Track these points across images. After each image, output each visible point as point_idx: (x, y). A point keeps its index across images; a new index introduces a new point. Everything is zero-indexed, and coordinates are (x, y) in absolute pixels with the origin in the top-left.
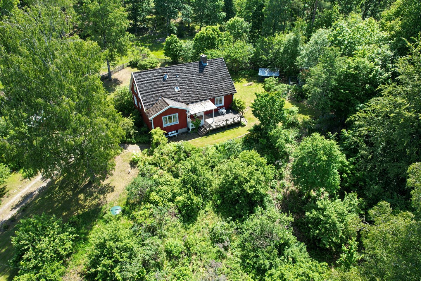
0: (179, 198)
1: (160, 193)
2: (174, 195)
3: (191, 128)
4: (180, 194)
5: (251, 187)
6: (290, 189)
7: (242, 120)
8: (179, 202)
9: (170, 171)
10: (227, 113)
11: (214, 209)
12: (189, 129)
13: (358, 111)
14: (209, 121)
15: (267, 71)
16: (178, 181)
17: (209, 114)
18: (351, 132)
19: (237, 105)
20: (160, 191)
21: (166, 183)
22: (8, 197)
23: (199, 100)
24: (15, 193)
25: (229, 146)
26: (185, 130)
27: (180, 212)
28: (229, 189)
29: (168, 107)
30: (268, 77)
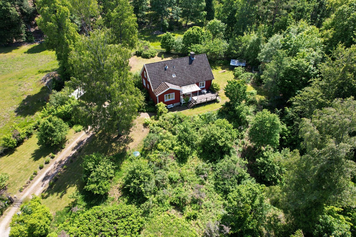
0: (176, 148)
1: (164, 144)
2: (173, 146)
3: (182, 102)
4: (177, 145)
5: (222, 142)
6: (248, 145)
7: (218, 98)
8: (176, 150)
9: (170, 130)
10: (207, 93)
11: (198, 155)
12: (181, 103)
13: (296, 95)
14: (195, 98)
15: (236, 61)
16: (175, 137)
17: (195, 93)
18: (291, 109)
19: (214, 87)
20: (164, 142)
21: (168, 138)
22: (68, 143)
23: (189, 83)
24: (72, 141)
25: (208, 116)
26: (178, 104)
27: (176, 156)
28: (208, 143)
29: (168, 89)
30: (237, 67)
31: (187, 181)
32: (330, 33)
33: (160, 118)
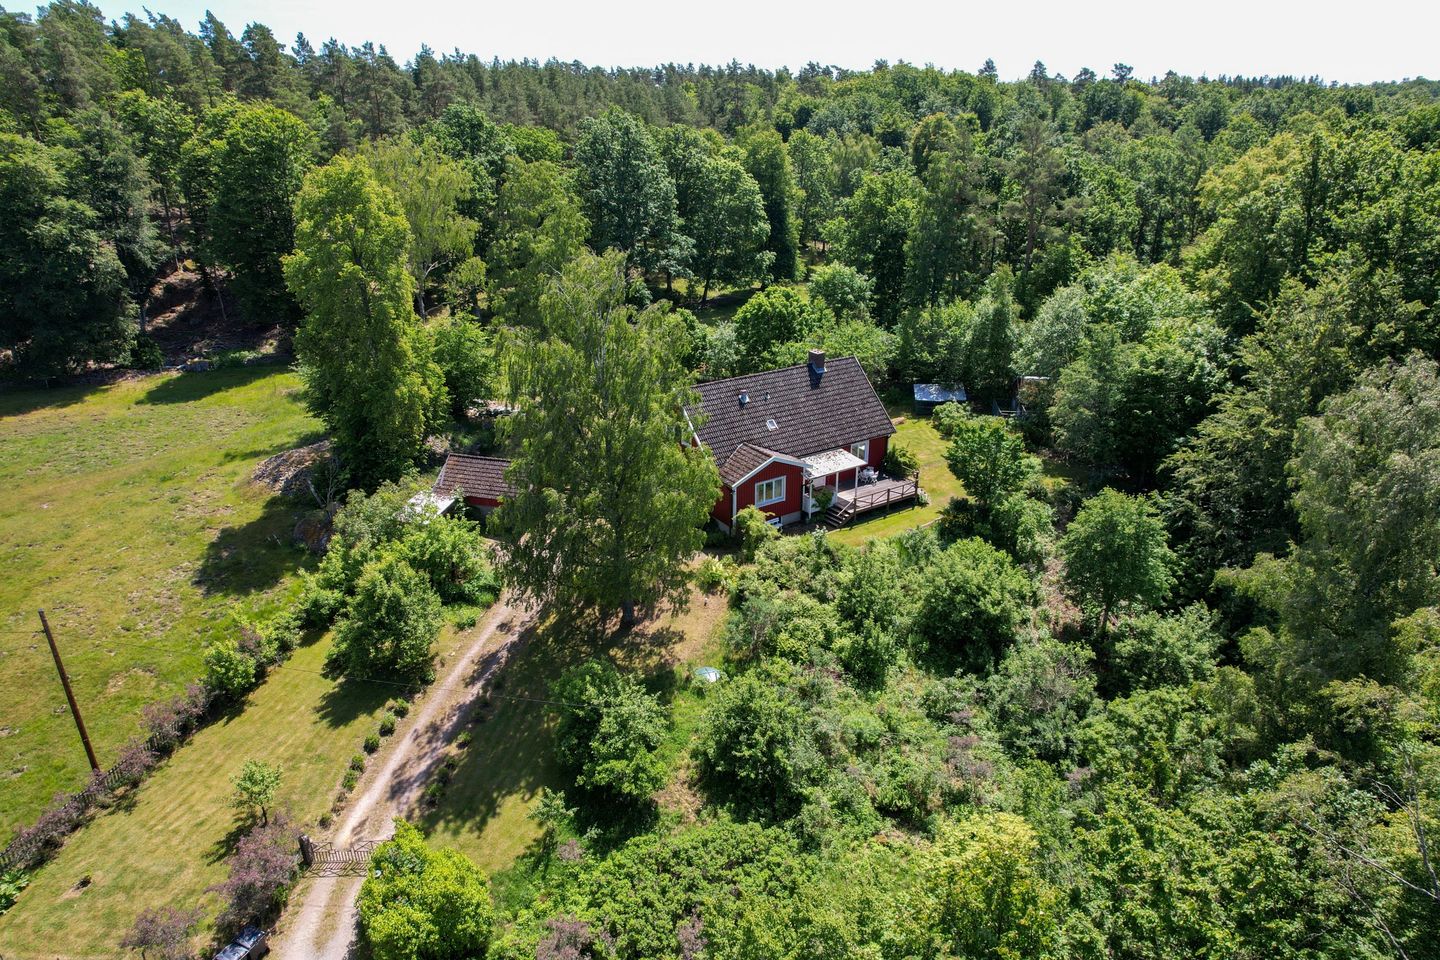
0: (838, 643)
1: (799, 634)
2: (829, 636)
3: (811, 510)
4: (841, 635)
7: (919, 491)
8: (841, 650)
9: (808, 590)
10: (880, 478)
11: (916, 662)
12: (804, 514)
13: (1176, 450)
14: (847, 496)
15: (933, 389)
16: (829, 607)
17: (848, 479)
19: (902, 460)
20: (796, 628)
21: (805, 612)
22: (443, 665)
23: (821, 449)
24: (456, 660)
25: (911, 542)
27: (848, 667)
28: (945, 617)
29: (769, 461)
30: (942, 403)
31: (908, 742)
32: (1221, 276)
33: (759, 555)
